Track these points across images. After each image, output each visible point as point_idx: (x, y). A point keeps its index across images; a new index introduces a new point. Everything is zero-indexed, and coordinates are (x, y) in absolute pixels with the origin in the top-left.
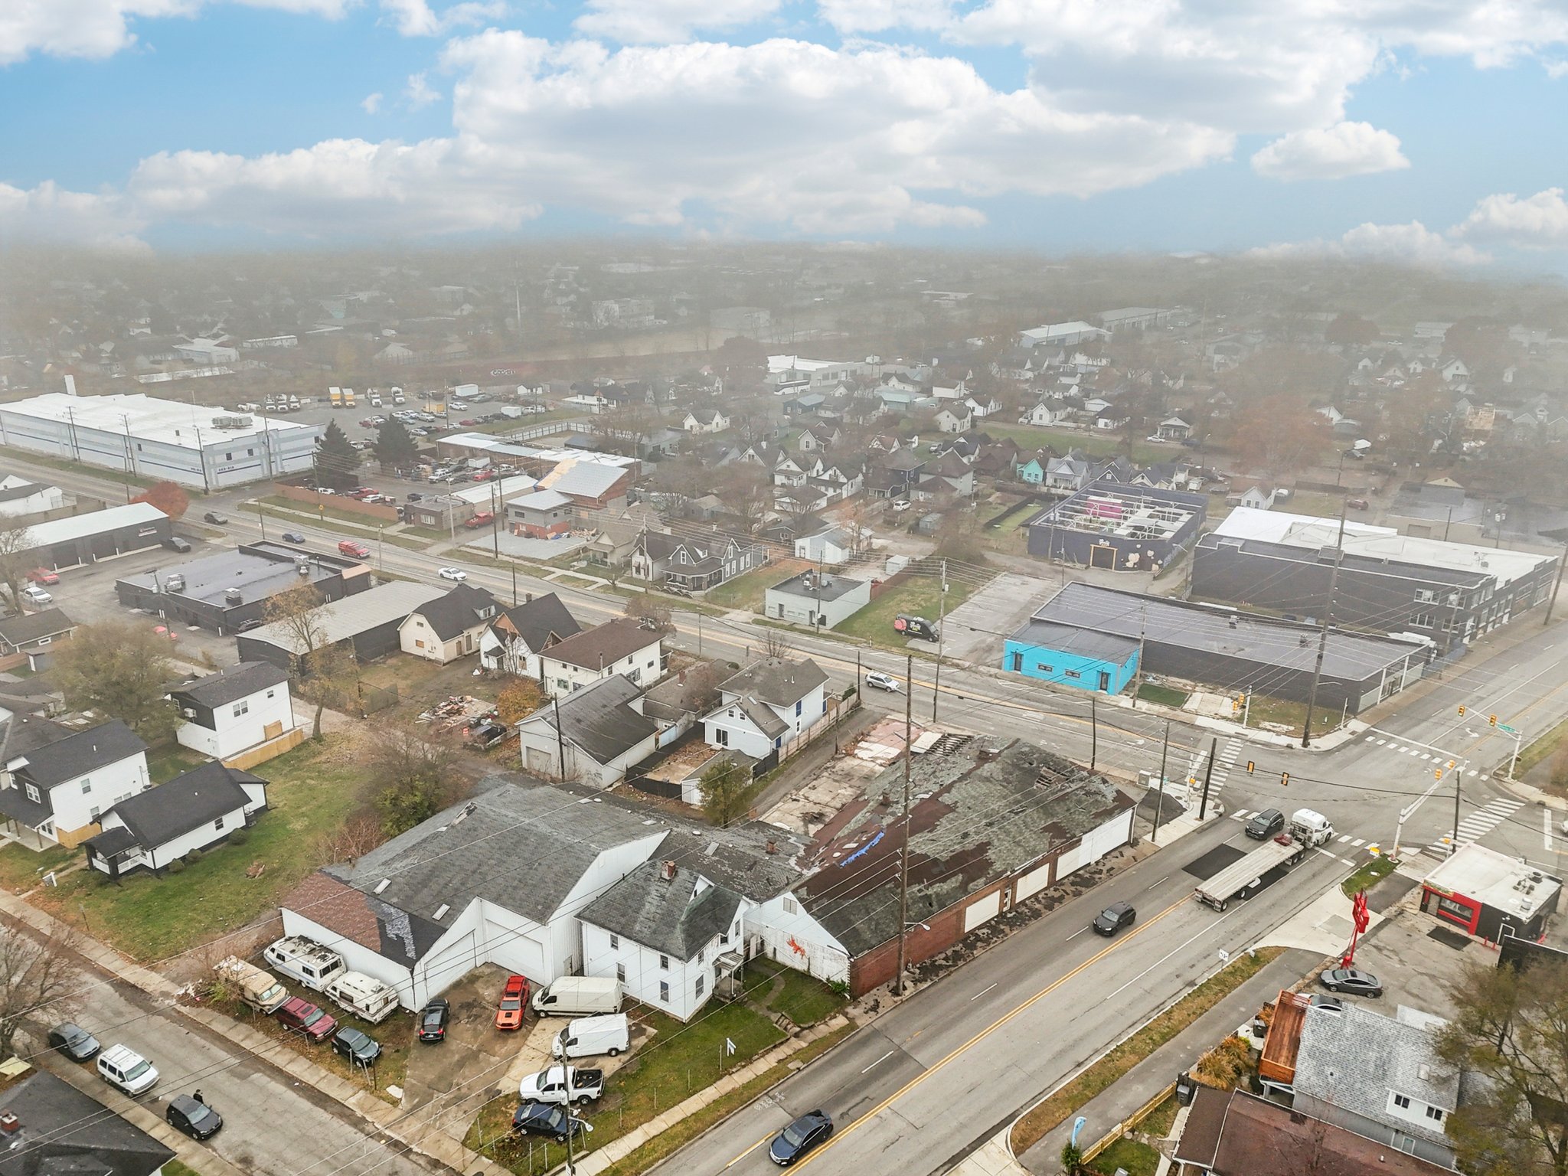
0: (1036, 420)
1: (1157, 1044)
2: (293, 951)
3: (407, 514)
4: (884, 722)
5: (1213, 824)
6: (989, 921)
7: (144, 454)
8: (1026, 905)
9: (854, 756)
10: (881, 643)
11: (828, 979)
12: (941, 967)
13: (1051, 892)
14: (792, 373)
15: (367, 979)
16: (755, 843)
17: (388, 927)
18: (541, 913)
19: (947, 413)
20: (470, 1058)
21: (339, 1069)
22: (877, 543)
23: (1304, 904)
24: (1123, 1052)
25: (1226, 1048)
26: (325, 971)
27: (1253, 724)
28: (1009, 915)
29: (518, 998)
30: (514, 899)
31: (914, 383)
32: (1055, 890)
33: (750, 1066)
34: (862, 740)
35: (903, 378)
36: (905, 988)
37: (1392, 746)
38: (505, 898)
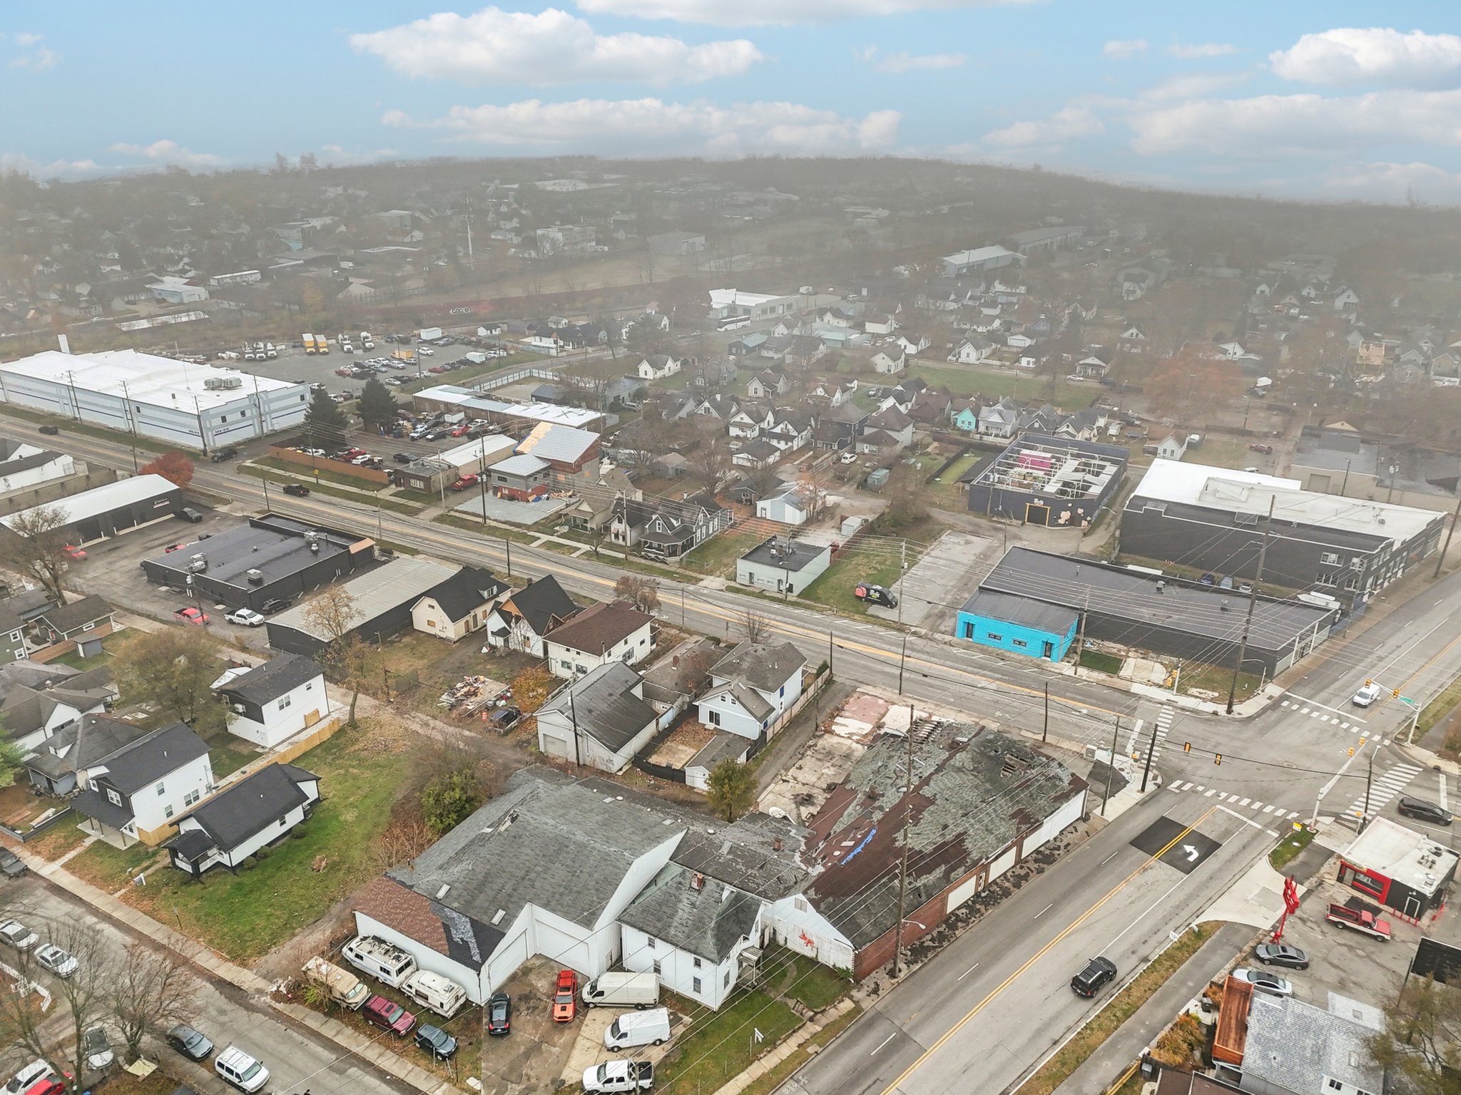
0: (963, 358)
1: (1120, 1021)
2: (370, 952)
3: (397, 478)
4: (856, 695)
5: (1153, 797)
6: (966, 902)
7: (143, 416)
8: (997, 884)
9: (832, 732)
10: (845, 610)
11: (834, 966)
12: (929, 949)
13: (1018, 871)
14: (733, 308)
15: (439, 979)
16: (761, 839)
17: (453, 932)
18: (588, 921)
19: (882, 355)
20: (534, 1049)
21: (423, 1062)
22: (831, 500)
23: (1237, 877)
24: (1092, 1029)
25: (1180, 1025)
26: (400, 971)
27: (1182, 690)
28: (983, 895)
29: (570, 993)
30: (562, 905)
31: (848, 318)
32: (1021, 868)
33: (775, 1051)
34: (838, 715)
35: (837, 314)
36: (900, 971)
37: (1305, 711)
38: (553, 903)
